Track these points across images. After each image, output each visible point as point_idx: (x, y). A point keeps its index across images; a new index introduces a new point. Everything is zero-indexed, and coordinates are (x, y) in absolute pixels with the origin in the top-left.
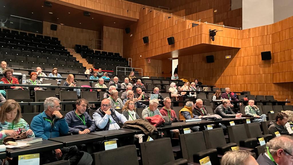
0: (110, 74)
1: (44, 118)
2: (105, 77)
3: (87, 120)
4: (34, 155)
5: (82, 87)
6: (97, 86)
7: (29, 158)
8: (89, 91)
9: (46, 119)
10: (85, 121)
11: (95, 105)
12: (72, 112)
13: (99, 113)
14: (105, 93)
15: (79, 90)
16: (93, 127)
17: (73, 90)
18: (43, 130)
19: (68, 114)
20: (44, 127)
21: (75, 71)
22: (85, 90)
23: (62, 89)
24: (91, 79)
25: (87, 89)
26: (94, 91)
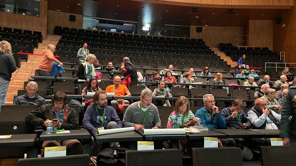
0: (258, 71)
1: (205, 112)
2: (253, 74)
3: (242, 118)
4: (214, 138)
5: (230, 85)
6: (246, 84)
7: (211, 140)
8: (238, 89)
9: (207, 113)
10: (240, 119)
11: (246, 103)
12: (228, 109)
13: (254, 112)
14: (256, 92)
15: (228, 88)
16: (249, 124)
17: (222, 88)
18: (205, 122)
19: (223, 110)
20: (205, 120)
21: (221, 70)
22: (234, 88)
23: (211, 87)
24: (237, 77)
25: (236, 87)
26: (242, 89)
